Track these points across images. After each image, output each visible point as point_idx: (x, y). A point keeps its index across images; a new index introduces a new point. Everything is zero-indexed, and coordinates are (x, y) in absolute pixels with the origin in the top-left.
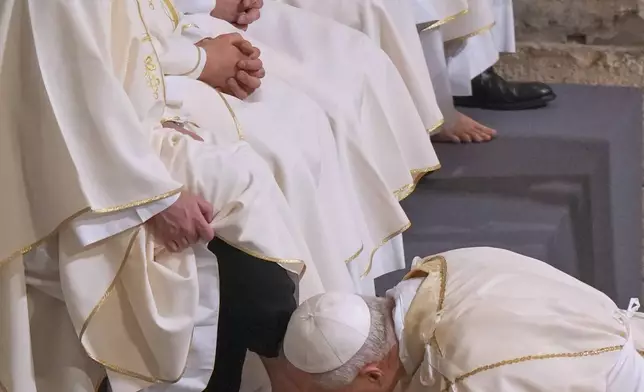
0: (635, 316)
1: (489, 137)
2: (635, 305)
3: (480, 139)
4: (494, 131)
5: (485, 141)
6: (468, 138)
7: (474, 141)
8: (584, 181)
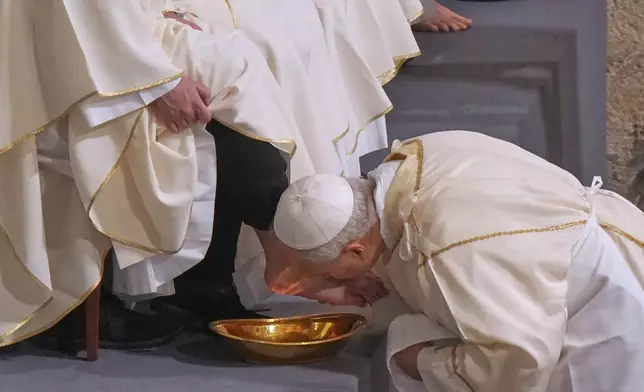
0: (598, 193)
1: (465, 27)
2: (597, 183)
3: (456, 27)
4: (470, 21)
5: (462, 30)
6: (446, 27)
7: (451, 29)
8: (554, 67)
